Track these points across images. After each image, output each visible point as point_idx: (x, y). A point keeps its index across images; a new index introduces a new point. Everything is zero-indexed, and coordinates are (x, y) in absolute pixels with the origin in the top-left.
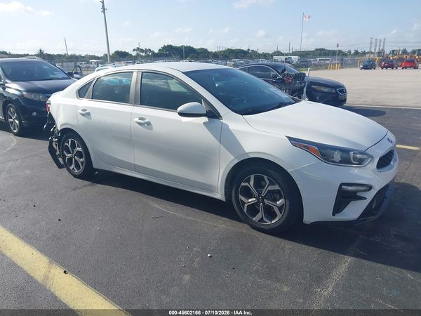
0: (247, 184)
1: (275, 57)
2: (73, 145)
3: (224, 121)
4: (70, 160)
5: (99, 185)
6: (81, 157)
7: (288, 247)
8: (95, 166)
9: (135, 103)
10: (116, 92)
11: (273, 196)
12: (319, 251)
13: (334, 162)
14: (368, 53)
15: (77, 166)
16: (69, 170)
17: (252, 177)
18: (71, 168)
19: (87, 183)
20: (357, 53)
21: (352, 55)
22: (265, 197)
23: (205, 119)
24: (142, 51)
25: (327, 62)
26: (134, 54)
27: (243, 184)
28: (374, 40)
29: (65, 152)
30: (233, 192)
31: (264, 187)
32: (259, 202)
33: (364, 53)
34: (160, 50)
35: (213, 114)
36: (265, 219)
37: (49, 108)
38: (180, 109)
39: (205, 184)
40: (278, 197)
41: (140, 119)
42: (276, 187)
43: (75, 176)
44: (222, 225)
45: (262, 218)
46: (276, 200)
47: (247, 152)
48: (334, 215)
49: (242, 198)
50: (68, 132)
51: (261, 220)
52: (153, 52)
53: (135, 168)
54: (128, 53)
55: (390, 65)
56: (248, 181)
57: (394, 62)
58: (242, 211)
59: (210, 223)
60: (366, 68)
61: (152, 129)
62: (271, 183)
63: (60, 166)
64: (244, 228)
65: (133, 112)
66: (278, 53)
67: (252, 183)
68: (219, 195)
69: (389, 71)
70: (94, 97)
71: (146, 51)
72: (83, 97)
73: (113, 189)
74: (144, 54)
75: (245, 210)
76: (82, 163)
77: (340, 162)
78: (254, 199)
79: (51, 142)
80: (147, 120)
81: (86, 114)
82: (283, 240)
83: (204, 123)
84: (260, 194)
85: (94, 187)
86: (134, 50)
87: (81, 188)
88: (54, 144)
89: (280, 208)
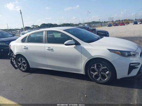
0: (93, 67)
1: (79, 25)
2: (21, 60)
3: (82, 46)
4: (21, 66)
5: (33, 74)
6: (25, 64)
7: (113, 88)
8: (31, 67)
9: (45, 43)
10: (35, 39)
11: (104, 71)
12: (125, 88)
13: (126, 56)
14: (108, 22)
15: (24, 68)
16: (20, 69)
17: (95, 65)
18: (21, 68)
19: (28, 73)
20: (105, 22)
21: (104, 23)
22: (101, 71)
23: (74, 46)
24: (35, 26)
25: (96, 25)
26: (32, 27)
27: (92, 68)
28: (110, 18)
29: (18, 63)
30: (88, 71)
31: (100, 68)
32: (99, 73)
33: (107, 22)
34: (41, 25)
35: (77, 44)
36: (102, 79)
37: (10, 47)
38: (65, 43)
39: (76, 69)
40: (106, 71)
41: (48, 48)
42: (106, 67)
43: (23, 71)
44: (85, 83)
45: (101, 79)
46: (105, 72)
47: (93, 56)
48: (128, 75)
49: (92, 72)
50: (19, 56)
51: (100, 80)
52: (38, 26)
53: (47, 66)
54: (30, 27)
55: (116, 25)
56: (94, 66)
57: (118, 24)
58: (92, 77)
59: (80, 83)
60: (109, 26)
61: (53, 51)
62: (103, 66)
63: (16, 68)
64: (94, 83)
65: (45, 46)
66: (80, 24)
67: (95, 67)
68: (83, 72)
69: (116, 27)
70: (28, 42)
71: (36, 26)
72: (24, 42)
73: (39, 74)
74: (35, 27)
75: (94, 77)
76: (25, 66)
77: (127, 56)
78: (97, 73)
79: (11, 60)
80: (51, 48)
81: (26, 48)
82: (110, 86)
83: (74, 47)
84: (99, 71)
85: (31, 75)
86: (32, 26)
87: (26, 75)
88: (12, 60)
89: (108, 75)
